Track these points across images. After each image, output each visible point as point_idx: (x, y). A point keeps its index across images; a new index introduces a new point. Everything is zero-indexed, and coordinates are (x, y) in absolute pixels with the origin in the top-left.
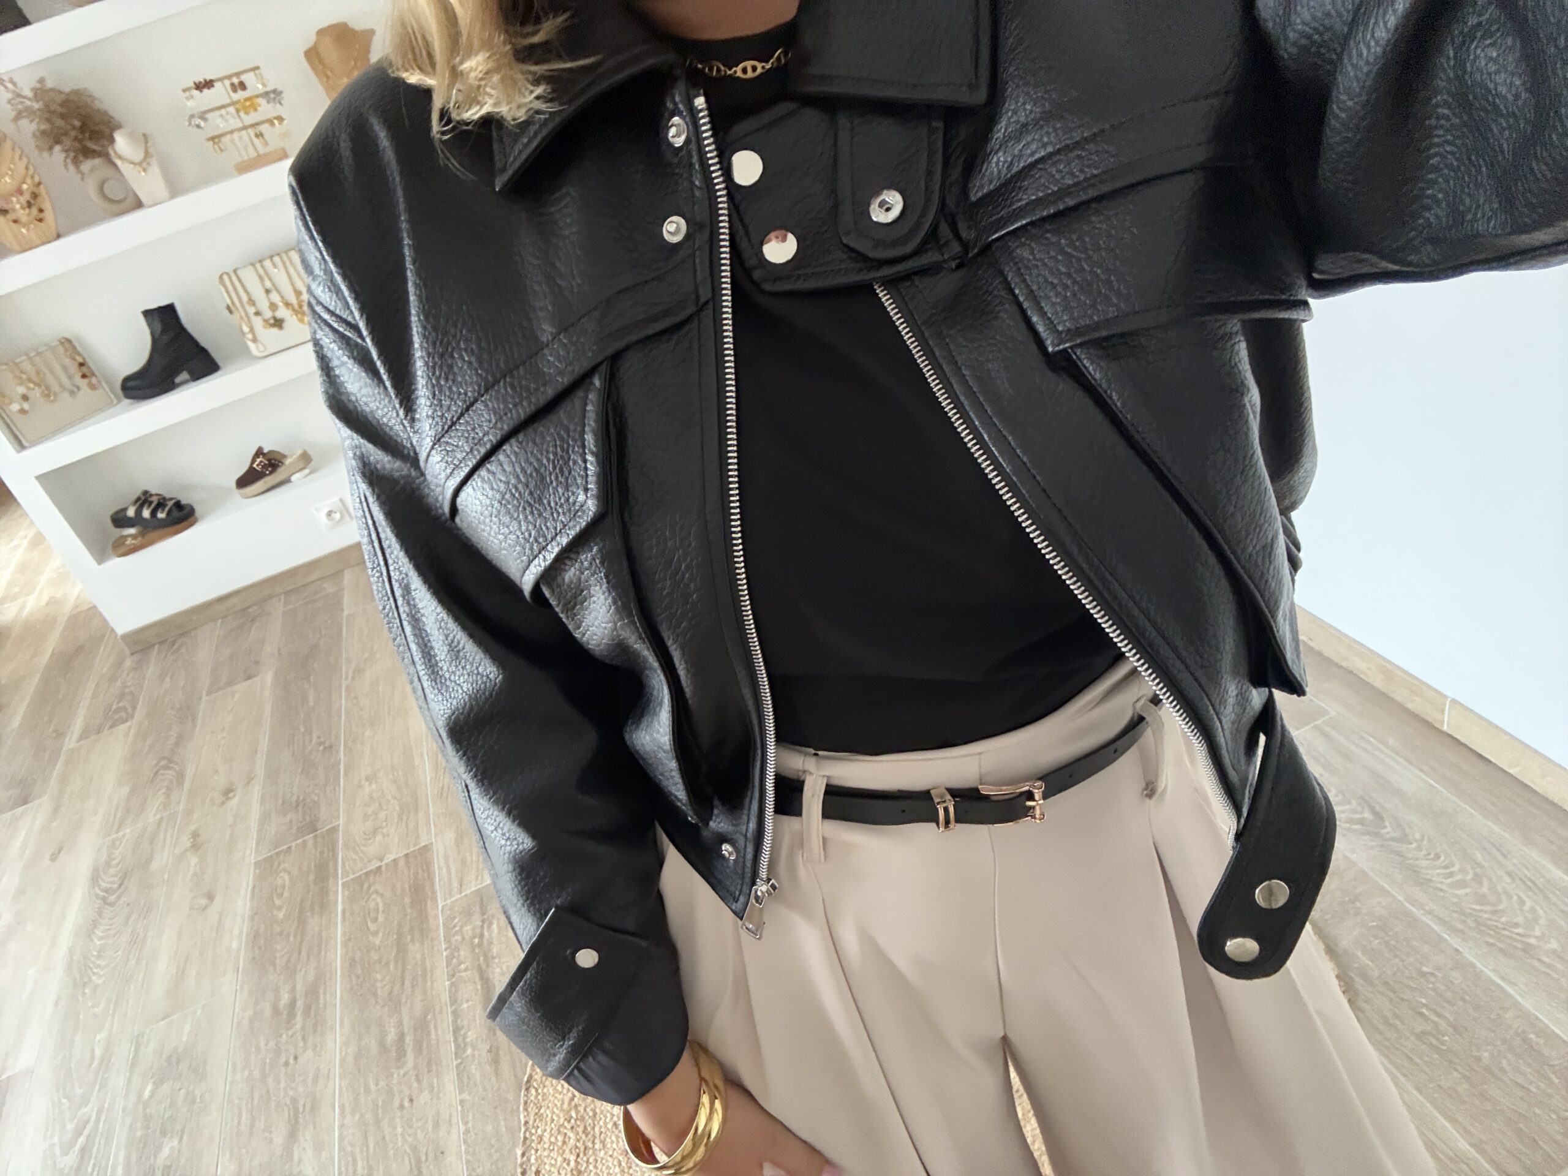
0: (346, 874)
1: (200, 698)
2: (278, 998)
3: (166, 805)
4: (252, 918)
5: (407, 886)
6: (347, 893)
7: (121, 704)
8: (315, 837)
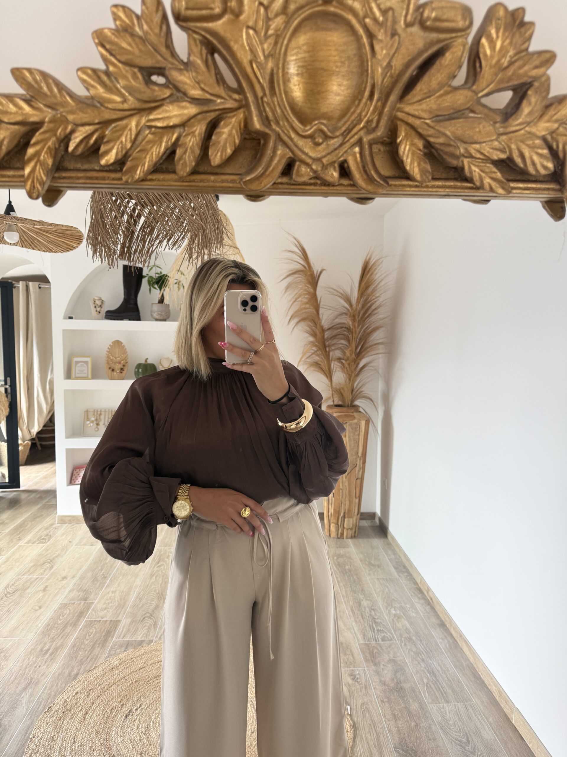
0: (88, 618)
1: (72, 545)
2: (44, 647)
3: (42, 574)
4: (50, 620)
5: (106, 630)
6: (85, 624)
7: (45, 538)
8: (85, 603)
